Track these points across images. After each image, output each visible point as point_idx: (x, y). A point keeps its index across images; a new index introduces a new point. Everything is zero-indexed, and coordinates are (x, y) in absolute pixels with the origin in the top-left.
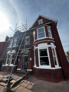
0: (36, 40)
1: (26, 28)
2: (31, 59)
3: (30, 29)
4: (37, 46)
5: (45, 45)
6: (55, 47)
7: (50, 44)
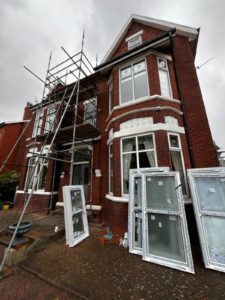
0: (115, 108)
1: (80, 68)
2: (98, 173)
3: (95, 69)
4: (117, 129)
5: (144, 124)
6: (182, 130)
7: (163, 121)
